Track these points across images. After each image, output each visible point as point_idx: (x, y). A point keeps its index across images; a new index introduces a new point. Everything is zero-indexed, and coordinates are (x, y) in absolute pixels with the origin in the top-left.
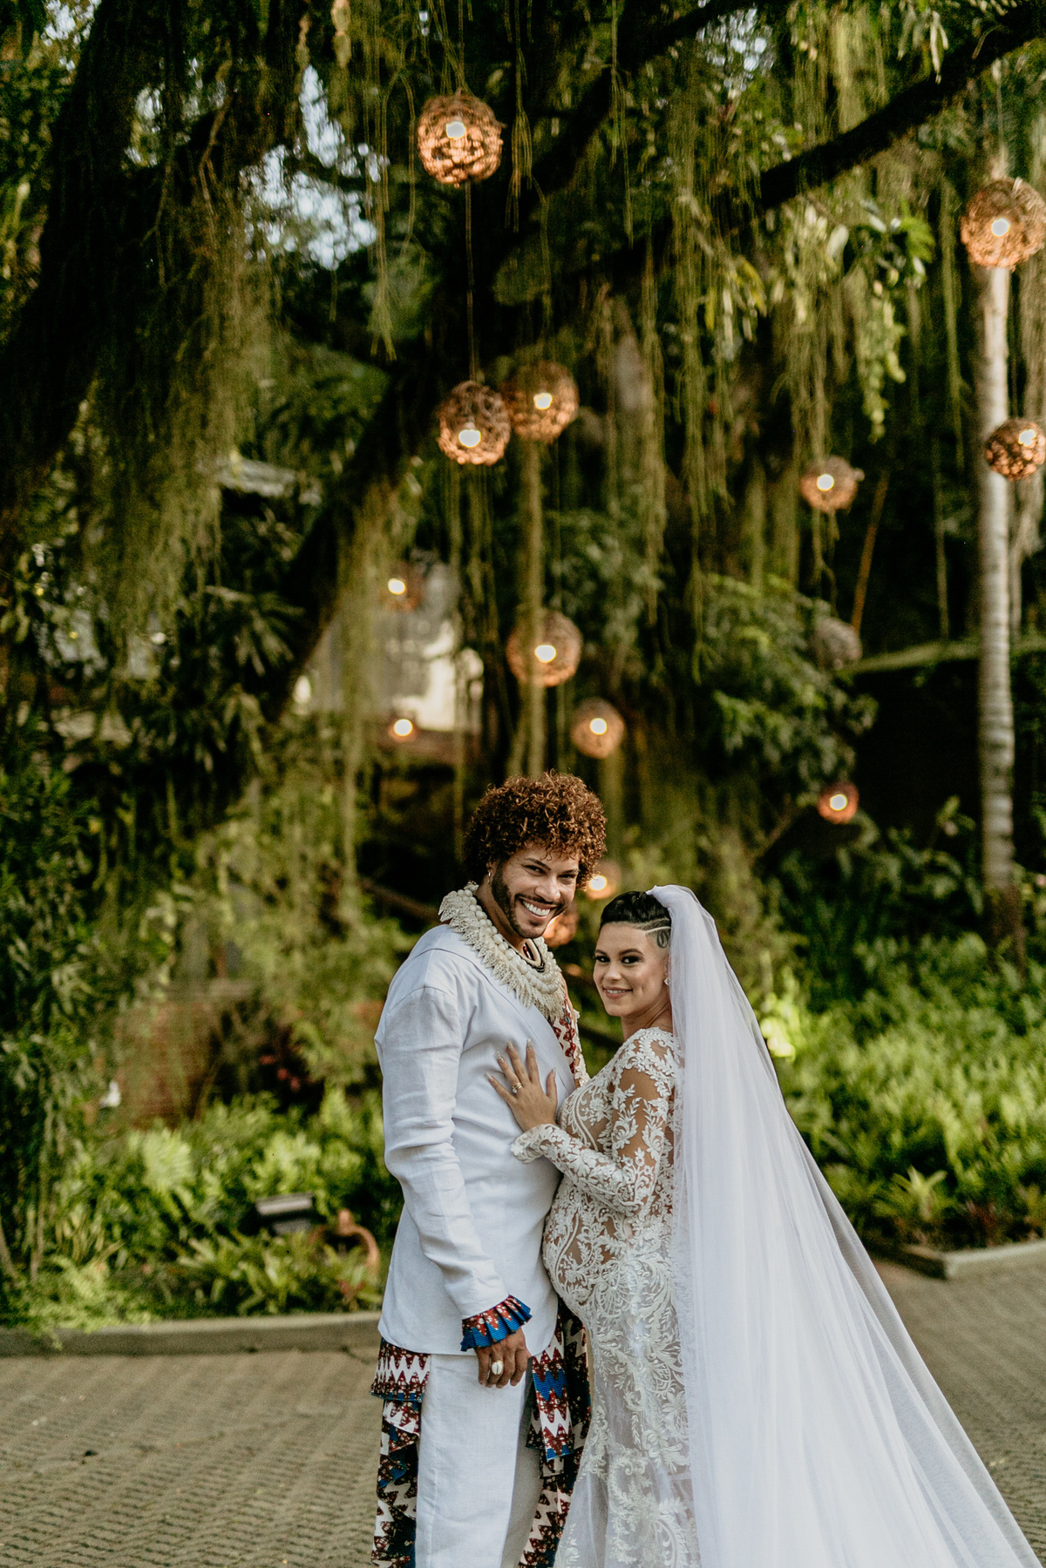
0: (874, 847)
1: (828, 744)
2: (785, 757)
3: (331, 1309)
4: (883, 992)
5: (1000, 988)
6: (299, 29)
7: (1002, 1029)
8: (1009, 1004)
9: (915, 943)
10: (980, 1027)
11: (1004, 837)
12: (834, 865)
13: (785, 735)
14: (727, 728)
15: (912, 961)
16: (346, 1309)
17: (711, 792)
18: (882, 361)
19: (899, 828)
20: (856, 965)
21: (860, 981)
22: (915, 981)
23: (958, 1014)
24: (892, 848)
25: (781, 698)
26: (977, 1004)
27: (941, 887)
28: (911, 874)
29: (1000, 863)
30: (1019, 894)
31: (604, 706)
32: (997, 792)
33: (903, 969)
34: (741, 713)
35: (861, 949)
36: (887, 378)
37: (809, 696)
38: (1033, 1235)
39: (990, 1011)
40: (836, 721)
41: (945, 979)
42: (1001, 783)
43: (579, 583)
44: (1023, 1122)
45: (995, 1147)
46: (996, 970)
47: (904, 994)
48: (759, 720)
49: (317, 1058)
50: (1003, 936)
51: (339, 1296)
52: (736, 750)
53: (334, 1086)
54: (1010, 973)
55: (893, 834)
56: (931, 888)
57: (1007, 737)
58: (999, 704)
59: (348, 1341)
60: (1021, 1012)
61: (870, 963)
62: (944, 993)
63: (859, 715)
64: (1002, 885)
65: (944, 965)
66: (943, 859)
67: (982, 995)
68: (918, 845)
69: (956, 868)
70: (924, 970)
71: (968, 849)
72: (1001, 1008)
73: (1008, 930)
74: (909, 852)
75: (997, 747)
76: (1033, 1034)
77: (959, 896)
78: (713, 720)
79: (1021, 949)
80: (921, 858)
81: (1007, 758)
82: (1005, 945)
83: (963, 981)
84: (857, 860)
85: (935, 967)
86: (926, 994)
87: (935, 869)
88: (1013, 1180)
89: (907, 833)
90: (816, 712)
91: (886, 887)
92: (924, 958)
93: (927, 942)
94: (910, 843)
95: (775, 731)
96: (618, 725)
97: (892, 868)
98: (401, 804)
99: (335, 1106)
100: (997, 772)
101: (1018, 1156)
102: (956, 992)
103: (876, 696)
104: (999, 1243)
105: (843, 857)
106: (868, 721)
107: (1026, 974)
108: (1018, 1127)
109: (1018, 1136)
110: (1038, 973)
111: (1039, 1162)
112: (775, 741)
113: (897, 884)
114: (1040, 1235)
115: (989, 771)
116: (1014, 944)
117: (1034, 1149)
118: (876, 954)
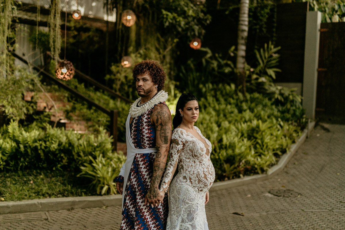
0: (211, 58)
1: (196, 28)
2: (183, 30)
4: (206, 99)
5: (237, 100)
7: (236, 111)
8: (239, 104)
9: (217, 85)
10: (230, 110)
11: (243, 57)
12: (201, 63)
13: (183, 23)
14: (165, 20)
15: (215, 90)
17: (162, 40)
19: (219, 54)
20: (200, 91)
21: (200, 95)
22: (215, 96)
23: (223, 106)
24: (216, 59)
25: (184, 14)
26: (230, 104)
27: (227, 70)
28: (220, 66)
29: (242, 65)
30: (245, 73)
31: (131, 12)
32: (242, 44)
33: (213, 92)
34: (169, 16)
35: (201, 86)
37: (191, 13)
38: (226, 179)
39: (233, 106)
40: (200, 22)
41: (223, 96)
42: (243, 42)
44: (228, 144)
45: (218, 151)
46: (237, 95)
47: (210, 99)
48: (174, 18)
50: (240, 85)
52: (167, 26)
54: (240, 95)
55: (217, 55)
56: (224, 70)
57: (246, 28)
58: (245, 18)
60: (242, 107)
61: (204, 90)
62: (222, 100)
63: (206, 20)
64: (241, 70)
65: (224, 92)
66: (229, 62)
67: (232, 101)
68: (223, 59)
69: (232, 66)
70: (218, 93)
71: (234, 60)
72: (237, 106)
73: (241, 83)
74: (220, 60)
75: (243, 31)
76: (244, 113)
77: (232, 73)
78: (161, 17)
79: (245, 89)
80: (223, 62)
81: (246, 34)
82: (240, 87)
83: (227, 96)
84: (207, 61)
85: (222, 93)
86: (217, 100)
87: (227, 65)
88: (222, 162)
89: (221, 55)
90: (194, 18)
91: (213, 69)
92: (219, 90)
93: (220, 86)
94: (221, 58)
95: (180, 21)
96: (135, 18)
97: (215, 64)
100: (242, 38)
101: (225, 154)
102: (226, 100)
103: (211, 15)
105: (204, 60)
106: (208, 22)
107: (244, 96)
108: (226, 145)
109: (226, 148)
110: (248, 96)
111: (231, 156)
112: (180, 26)
113: (216, 69)
114: (229, 179)
115: (240, 37)
116: (243, 87)
117: (230, 152)
118: (206, 88)
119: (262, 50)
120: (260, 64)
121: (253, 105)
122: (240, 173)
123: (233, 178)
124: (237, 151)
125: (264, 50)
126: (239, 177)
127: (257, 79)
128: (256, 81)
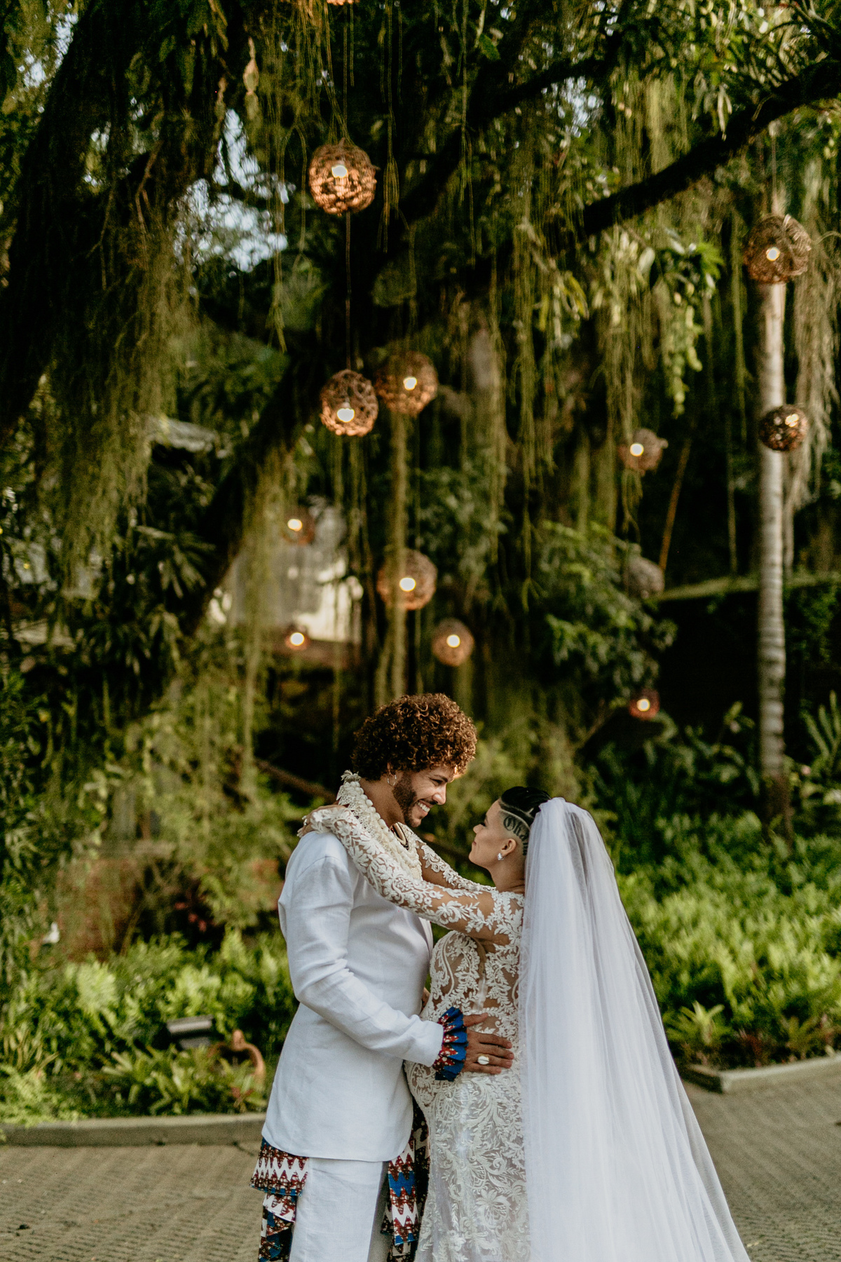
0: (674, 741)
1: (637, 658)
2: (602, 668)
3: (225, 1111)
4: (679, 859)
5: (772, 857)
6: (218, 89)
7: (773, 890)
8: (779, 869)
9: (705, 819)
10: (755, 888)
11: (776, 735)
12: (642, 754)
13: (603, 650)
14: (556, 643)
15: (702, 833)
16: (237, 1111)
17: (543, 696)
18: (684, 354)
19: (694, 727)
20: (658, 835)
21: (661, 849)
22: (704, 850)
23: (736, 877)
24: (688, 743)
25: (600, 621)
26: (754, 870)
27: (727, 774)
28: (702, 763)
29: (774, 757)
30: (787, 781)
31: (458, 625)
32: (772, 699)
33: (695, 839)
34: (568, 631)
35: (661, 823)
36: (687, 368)
37: (622, 620)
38: (792, 1058)
39: (764, 875)
40: (644, 640)
41: (728, 849)
42: (774, 692)
43: (439, 526)
44: (786, 966)
45: (764, 986)
46: (769, 842)
47: (695, 860)
48: (582, 638)
49: (220, 905)
50: (774, 815)
51: (231, 1100)
52: (563, 662)
53: (233, 929)
54: (780, 843)
55: (689, 731)
56: (718, 776)
57: (780, 655)
58: (775, 627)
59: (237, 1137)
60: (788, 876)
61: (669, 834)
62: (726, 859)
63: (663, 634)
64: (774, 773)
65: (727, 837)
66: (728, 751)
67: (757, 862)
68: (709, 740)
69: (739, 759)
70: (712, 841)
71: (749, 743)
72: (772, 873)
73: (779, 810)
74: (702, 746)
75: (772, 663)
76: (797, 895)
77: (740, 781)
78: (546, 638)
79: (789, 826)
80: (711, 751)
81: (779, 672)
82: (776, 822)
83: (742, 850)
84: (660, 751)
85: (720, 839)
86: (713, 861)
87: (722, 759)
88: (778, 1014)
89: (700, 731)
90: (628, 632)
91: (683, 773)
92: (712, 831)
93: (714, 819)
94: (702, 738)
95: (595, 647)
96: (470, 640)
97: (687, 758)
98: (294, 701)
99: (233, 944)
100: (772, 683)
101: (782, 993)
102: (737, 859)
103: (676, 621)
104: (764, 1064)
105: (649, 748)
106: (669, 640)
107: (792, 845)
108: (782, 969)
109: (782, 977)
110: (802, 845)
111: (798, 998)
112: (595, 655)
113: (691, 771)
114: (799, 1057)
115: (765, 681)
116: (783, 821)
117: (795, 988)
118: (674, 827)
119: (822, 712)
120: (819, 752)
121: (819, 869)
122: (824, 1043)
123: (808, 1056)
124: (812, 984)
125: (829, 711)
126: (823, 1054)
127: (817, 796)
128: (816, 803)
